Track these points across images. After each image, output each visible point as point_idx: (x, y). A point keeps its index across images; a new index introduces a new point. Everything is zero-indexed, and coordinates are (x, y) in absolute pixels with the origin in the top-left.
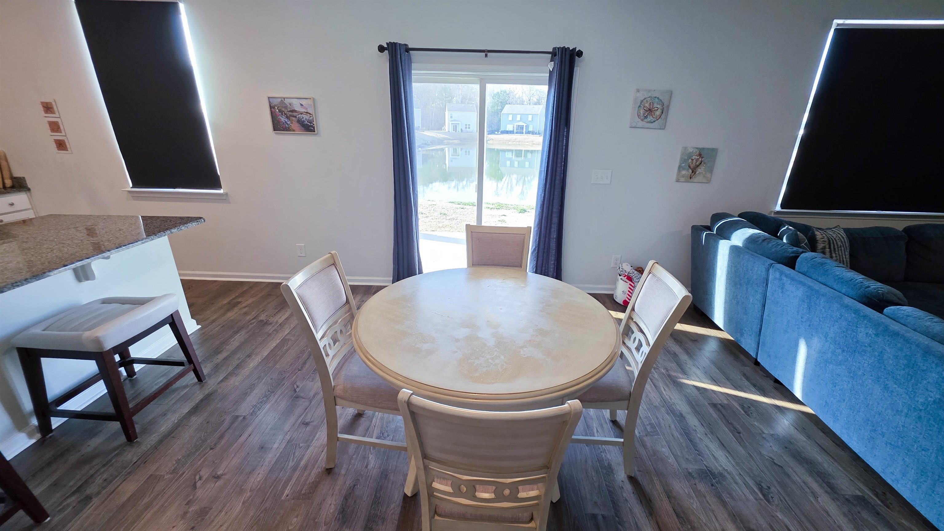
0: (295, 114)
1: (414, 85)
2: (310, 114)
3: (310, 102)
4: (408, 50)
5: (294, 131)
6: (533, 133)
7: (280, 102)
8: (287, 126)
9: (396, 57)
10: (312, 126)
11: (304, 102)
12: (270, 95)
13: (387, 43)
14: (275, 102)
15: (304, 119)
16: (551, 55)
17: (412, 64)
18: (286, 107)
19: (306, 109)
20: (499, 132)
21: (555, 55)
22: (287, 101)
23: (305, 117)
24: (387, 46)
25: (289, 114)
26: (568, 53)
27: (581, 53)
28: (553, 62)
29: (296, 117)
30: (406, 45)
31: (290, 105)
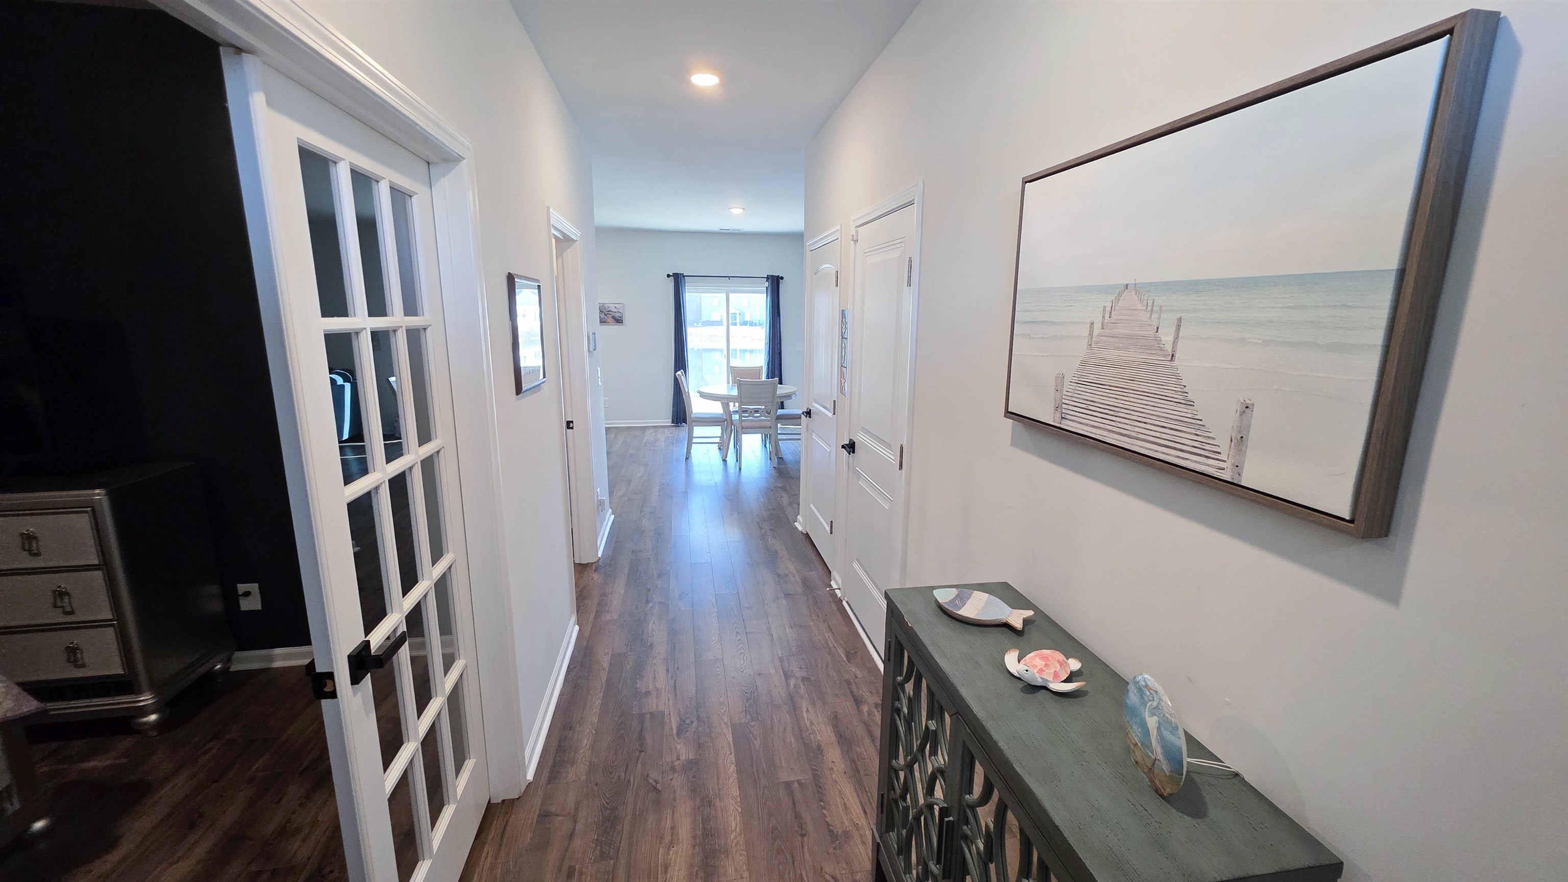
0: (610, 313)
2: (620, 313)
3: (620, 305)
4: (684, 276)
5: (612, 323)
6: (752, 324)
8: (608, 320)
10: (621, 320)
11: (618, 306)
12: (598, 303)
14: (601, 307)
15: (616, 316)
16: (766, 279)
17: (686, 283)
18: (605, 309)
19: (618, 310)
20: (700, 324)
22: (606, 305)
23: (618, 315)
24: (672, 274)
25: (606, 313)
26: (775, 278)
27: (782, 278)
28: (767, 283)
29: (611, 314)
30: (683, 274)
31: (608, 307)
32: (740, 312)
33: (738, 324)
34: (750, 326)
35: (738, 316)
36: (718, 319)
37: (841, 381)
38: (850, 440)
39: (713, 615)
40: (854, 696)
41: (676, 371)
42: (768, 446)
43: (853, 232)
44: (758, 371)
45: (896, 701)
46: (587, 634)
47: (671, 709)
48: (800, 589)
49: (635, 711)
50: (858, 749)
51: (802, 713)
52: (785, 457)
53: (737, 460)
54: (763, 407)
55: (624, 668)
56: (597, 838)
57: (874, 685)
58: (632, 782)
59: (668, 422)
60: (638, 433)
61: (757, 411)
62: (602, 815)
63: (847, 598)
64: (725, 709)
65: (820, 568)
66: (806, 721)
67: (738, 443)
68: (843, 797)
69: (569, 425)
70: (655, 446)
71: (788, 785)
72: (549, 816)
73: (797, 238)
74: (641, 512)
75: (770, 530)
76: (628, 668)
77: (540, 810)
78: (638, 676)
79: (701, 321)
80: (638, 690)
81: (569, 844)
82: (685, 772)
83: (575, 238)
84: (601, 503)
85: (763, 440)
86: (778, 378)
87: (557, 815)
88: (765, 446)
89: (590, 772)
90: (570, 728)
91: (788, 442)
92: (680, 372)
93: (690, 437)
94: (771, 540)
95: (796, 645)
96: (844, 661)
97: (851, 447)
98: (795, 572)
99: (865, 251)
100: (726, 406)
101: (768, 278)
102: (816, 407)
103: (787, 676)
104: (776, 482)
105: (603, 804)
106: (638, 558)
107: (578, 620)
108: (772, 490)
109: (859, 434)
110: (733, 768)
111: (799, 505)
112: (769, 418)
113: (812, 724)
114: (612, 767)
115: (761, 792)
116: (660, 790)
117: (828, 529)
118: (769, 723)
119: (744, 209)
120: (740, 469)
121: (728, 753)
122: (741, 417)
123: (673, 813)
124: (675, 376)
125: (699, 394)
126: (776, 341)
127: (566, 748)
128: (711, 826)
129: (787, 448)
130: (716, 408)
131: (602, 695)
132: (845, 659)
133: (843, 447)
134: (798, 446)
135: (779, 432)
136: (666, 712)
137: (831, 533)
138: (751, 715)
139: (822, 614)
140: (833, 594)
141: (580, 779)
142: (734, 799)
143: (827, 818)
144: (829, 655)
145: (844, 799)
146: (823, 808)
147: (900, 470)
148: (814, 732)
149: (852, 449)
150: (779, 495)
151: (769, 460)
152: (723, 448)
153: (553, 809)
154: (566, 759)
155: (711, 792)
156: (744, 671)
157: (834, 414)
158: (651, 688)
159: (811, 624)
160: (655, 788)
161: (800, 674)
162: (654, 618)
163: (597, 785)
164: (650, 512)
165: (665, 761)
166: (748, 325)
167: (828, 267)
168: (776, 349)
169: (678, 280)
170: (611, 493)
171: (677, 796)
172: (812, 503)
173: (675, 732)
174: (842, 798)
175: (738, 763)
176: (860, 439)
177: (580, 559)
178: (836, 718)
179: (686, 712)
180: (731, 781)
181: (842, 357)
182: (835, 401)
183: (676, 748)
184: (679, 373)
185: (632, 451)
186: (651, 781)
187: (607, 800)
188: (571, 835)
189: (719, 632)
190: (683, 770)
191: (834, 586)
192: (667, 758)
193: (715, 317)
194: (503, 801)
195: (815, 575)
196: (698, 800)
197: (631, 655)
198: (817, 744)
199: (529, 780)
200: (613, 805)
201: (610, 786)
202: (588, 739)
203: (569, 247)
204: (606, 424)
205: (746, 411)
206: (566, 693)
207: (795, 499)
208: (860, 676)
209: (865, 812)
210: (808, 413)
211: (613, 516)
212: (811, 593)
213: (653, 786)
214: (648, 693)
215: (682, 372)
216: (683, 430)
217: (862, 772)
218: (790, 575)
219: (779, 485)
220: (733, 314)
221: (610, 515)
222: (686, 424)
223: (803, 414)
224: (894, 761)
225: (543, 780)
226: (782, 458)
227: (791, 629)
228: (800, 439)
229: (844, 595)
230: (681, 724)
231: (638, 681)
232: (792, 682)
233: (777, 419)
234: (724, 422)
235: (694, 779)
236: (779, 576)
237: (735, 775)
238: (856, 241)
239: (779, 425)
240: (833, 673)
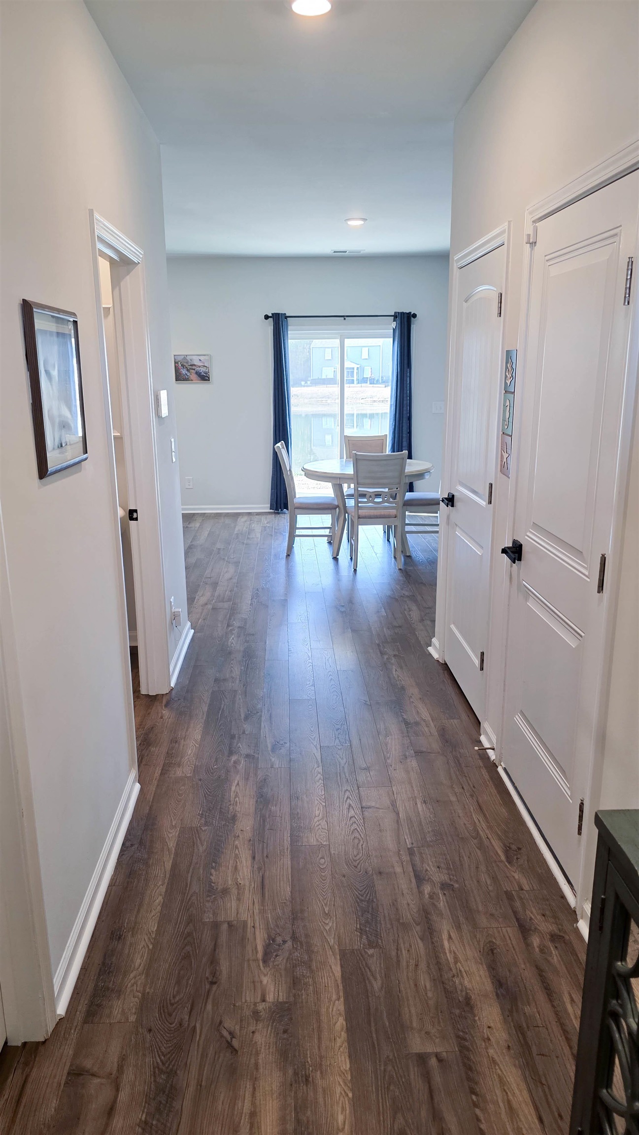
0: (194, 367)
1: (289, 341)
2: (206, 367)
3: (206, 357)
4: (286, 317)
5: (192, 380)
6: (372, 382)
7: (183, 359)
8: (187, 377)
9: (279, 323)
10: (207, 377)
11: (202, 358)
12: (175, 354)
13: (272, 314)
14: (179, 359)
15: (201, 371)
16: (393, 317)
17: (289, 327)
18: (187, 363)
19: (204, 363)
21: (397, 318)
22: (188, 358)
23: (202, 370)
24: (271, 315)
25: (189, 367)
26: (406, 315)
27: (415, 316)
28: (395, 322)
29: (195, 370)
30: (285, 314)
31: (191, 360)
32: (358, 366)
33: (355, 382)
34: (370, 384)
35: (355, 371)
36: (331, 376)
37: (502, 456)
38: (515, 542)
39: (317, 778)
40: (518, 920)
41: (276, 442)
42: (392, 539)
43: (528, 229)
44: (382, 439)
45: (613, 998)
46: (150, 797)
47: (257, 918)
48: (436, 745)
49: (208, 918)
50: (527, 1009)
51: (442, 940)
52: (414, 555)
53: (351, 559)
54: (387, 490)
55: (196, 850)
56: (146, 1118)
57: (547, 903)
58: (198, 1031)
59: (266, 507)
60: (228, 521)
61: (378, 495)
62: (155, 1081)
63: (504, 763)
64: (330, 924)
65: (464, 716)
66: (448, 955)
67: (353, 537)
68: (505, 1088)
69: (132, 515)
70: (248, 538)
71: (422, 1059)
72: (83, 1075)
73: (441, 258)
74: (228, 626)
75: (395, 656)
76: (201, 849)
77: (71, 1066)
78: (214, 864)
79: (309, 379)
80: (213, 884)
81: (107, 1125)
82: (273, 1023)
83: (136, 260)
84: (175, 616)
85: (385, 532)
86: (407, 451)
87: (93, 1075)
88: (388, 540)
89: (142, 1010)
90: (119, 938)
91: (419, 536)
92: (280, 443)
93: (293, 527)
94: (396, 670)
95: (433, 831)
96: (502, 861)
97: (515, 552)
98: (430, 719)
99: (547, 258)
100: (338, 488)
101: (395, 316)
102: (461, 491)
103: (420, 878)
104: (402, 589)
105: (157, 1063)
106: (221, 689)
107: (139, 776)
108: (397, 600)
109: (528, 534)
110: (341, 1022)
111: (434, 621)
112: (394, 505)
113: (456, 960)
114: (172, 1004)
115: (382, 1068)
116: (237, 1048)
117: (477, 662)
118: (394, 953)
119: (365, 220)
120: (355, 570)
121: (334, 997)
122: (357, 502)
123: (254, 1089)
124: (274, 449)
125: (303, 473)
126: (405, 402)
127: (112, 968)
128: (308, 1118)
129: (417, 544)
130: (326, 491)
131: (164, 890)
132: (503, 858)
133: (504, 551)
134: (431, 541)
135: (407, 522)
136: (249, 922)
137: (482, 669)
138: (367, 937)
139: (469, 785)
140: (483, 754)
141: (128, 1019)
142: (342, 1075)
143: (482, 1123)
144: (480, 850)
145: (507, 1093)
146: (476, 1105)
147: (599, 592)
148: (459, 974)
149: (517, 555)
150: (406, 607)
151: (393, 559)
152: (333, 542)
153: (88, 1064)
154: (110, 985)
155: (309, 1059)
156: (359, 866)
157: (490, 502)
158: (230, 882)
159: (453, 799)
160: (230, 1045)
161: (439, 877)
162: (238, 778)
163: (150, 1030)
164: (239, 627)
165: (246, 1001)
166: (368, 382)
167: (486, 291)
168: (405, 412)
169: (279, 322)
170: (191, 600)
171: (260, 1061)
172: (454, 623)
173: (260, 955)
174: (504, 1090)
175: (350, 1015)
176: (530, 540)
177: (148, 690)
178: (493, 953)
179: (277, 926)
180: (338, 1045)
181: (504, 420)
182: (491, 485)
183: (261, 982)
184: (279, 445)
185: (219, 545)
186: (225, 1033)
187: (163, 1058)
188: (110, 1111)
189: (324, 804)
190: (270, 1020)
191: (486, 744)
192: (249, 996)
193: (328, 373)
194: (25, 1044)
195: (457, 724)
196: (290, 1072)
197: (205, 831)
198: (464, 993)
199: (60, 1015)
200: (171, 1066)
201: (168, 1035)
202: (142, 956)
203: (128, 273)
204: (183, 509)
205: (363, 495)
206: (117, 883)
207: (429, 613)
208: (526, 887)
209: (541, 1120)
210: (450, 501)
211: (193, 631)
212: (451, 752)
213: (227, 1041)
214: (225, 891)
215: (282, 444)
216: (284, 520)
217: (534, 1049)
218: (423, 723)
219: (407, 594)
220: (350, 368)
221: (189, 629)
222: (288, 510)
223: (443, 501)
224: (605, 1091)
225: (79, 1017)
226: (409, 557)
227: (424, 805)
228: (437, 532)
229: (500, 757)
230: (269, 944)
231: (213, 871)
232: (427, 889)
233: (404, 505)
234: (336, 509)
235: (285, 1036)
236: (407, 723)
237: (344, 1035)
238: (533, 244)
239: (407, 513)
240: (485, 879)
